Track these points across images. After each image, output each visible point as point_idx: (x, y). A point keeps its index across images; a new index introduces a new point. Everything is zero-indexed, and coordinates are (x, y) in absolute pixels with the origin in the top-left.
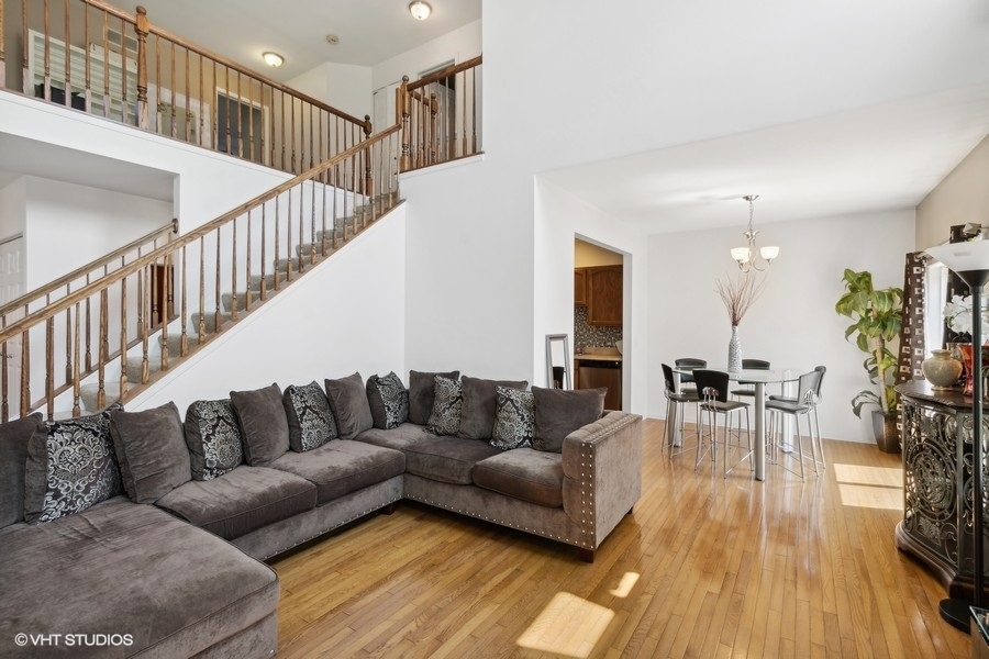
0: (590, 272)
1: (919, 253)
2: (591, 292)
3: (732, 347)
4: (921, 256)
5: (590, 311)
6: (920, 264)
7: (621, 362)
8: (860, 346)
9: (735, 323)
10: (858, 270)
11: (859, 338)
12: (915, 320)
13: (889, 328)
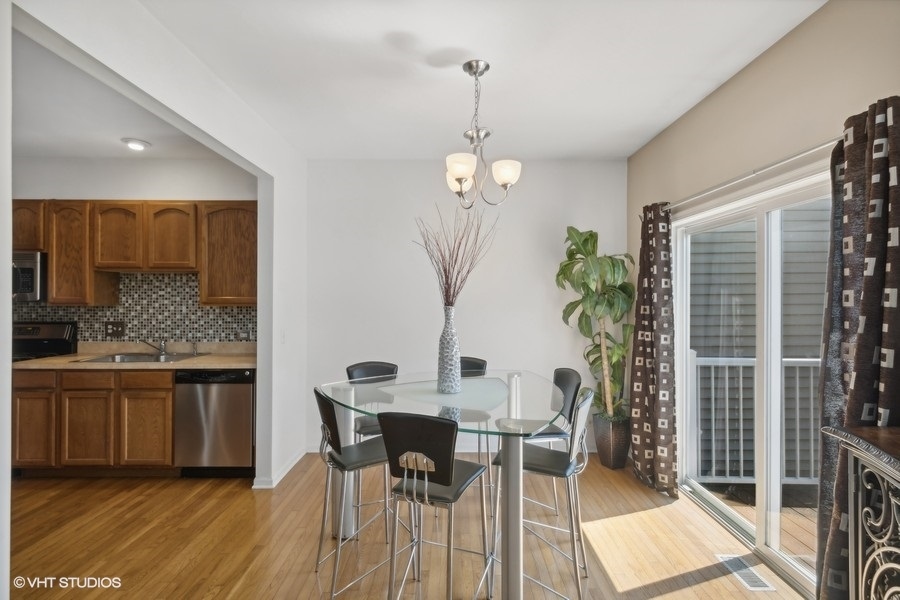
0: (203, 211)
1: (666, 204)
2: (204, 246)
3: (445, 344)
4: (666, 208)
5: (204, 278)
6: (667, 220)
7: (253, 371)
8: (581, 329)
9: (449, 302)
10: (583, 228)
11: (580, 319)
12: (660, 297)
13: (616, 306)
